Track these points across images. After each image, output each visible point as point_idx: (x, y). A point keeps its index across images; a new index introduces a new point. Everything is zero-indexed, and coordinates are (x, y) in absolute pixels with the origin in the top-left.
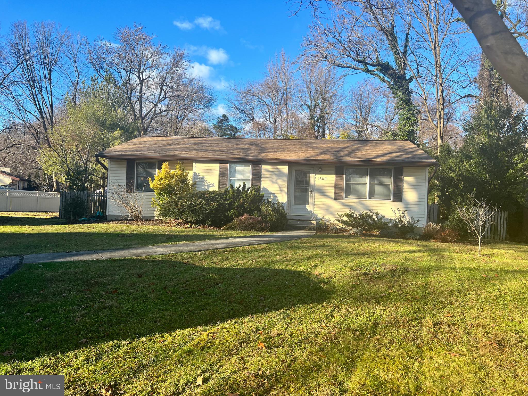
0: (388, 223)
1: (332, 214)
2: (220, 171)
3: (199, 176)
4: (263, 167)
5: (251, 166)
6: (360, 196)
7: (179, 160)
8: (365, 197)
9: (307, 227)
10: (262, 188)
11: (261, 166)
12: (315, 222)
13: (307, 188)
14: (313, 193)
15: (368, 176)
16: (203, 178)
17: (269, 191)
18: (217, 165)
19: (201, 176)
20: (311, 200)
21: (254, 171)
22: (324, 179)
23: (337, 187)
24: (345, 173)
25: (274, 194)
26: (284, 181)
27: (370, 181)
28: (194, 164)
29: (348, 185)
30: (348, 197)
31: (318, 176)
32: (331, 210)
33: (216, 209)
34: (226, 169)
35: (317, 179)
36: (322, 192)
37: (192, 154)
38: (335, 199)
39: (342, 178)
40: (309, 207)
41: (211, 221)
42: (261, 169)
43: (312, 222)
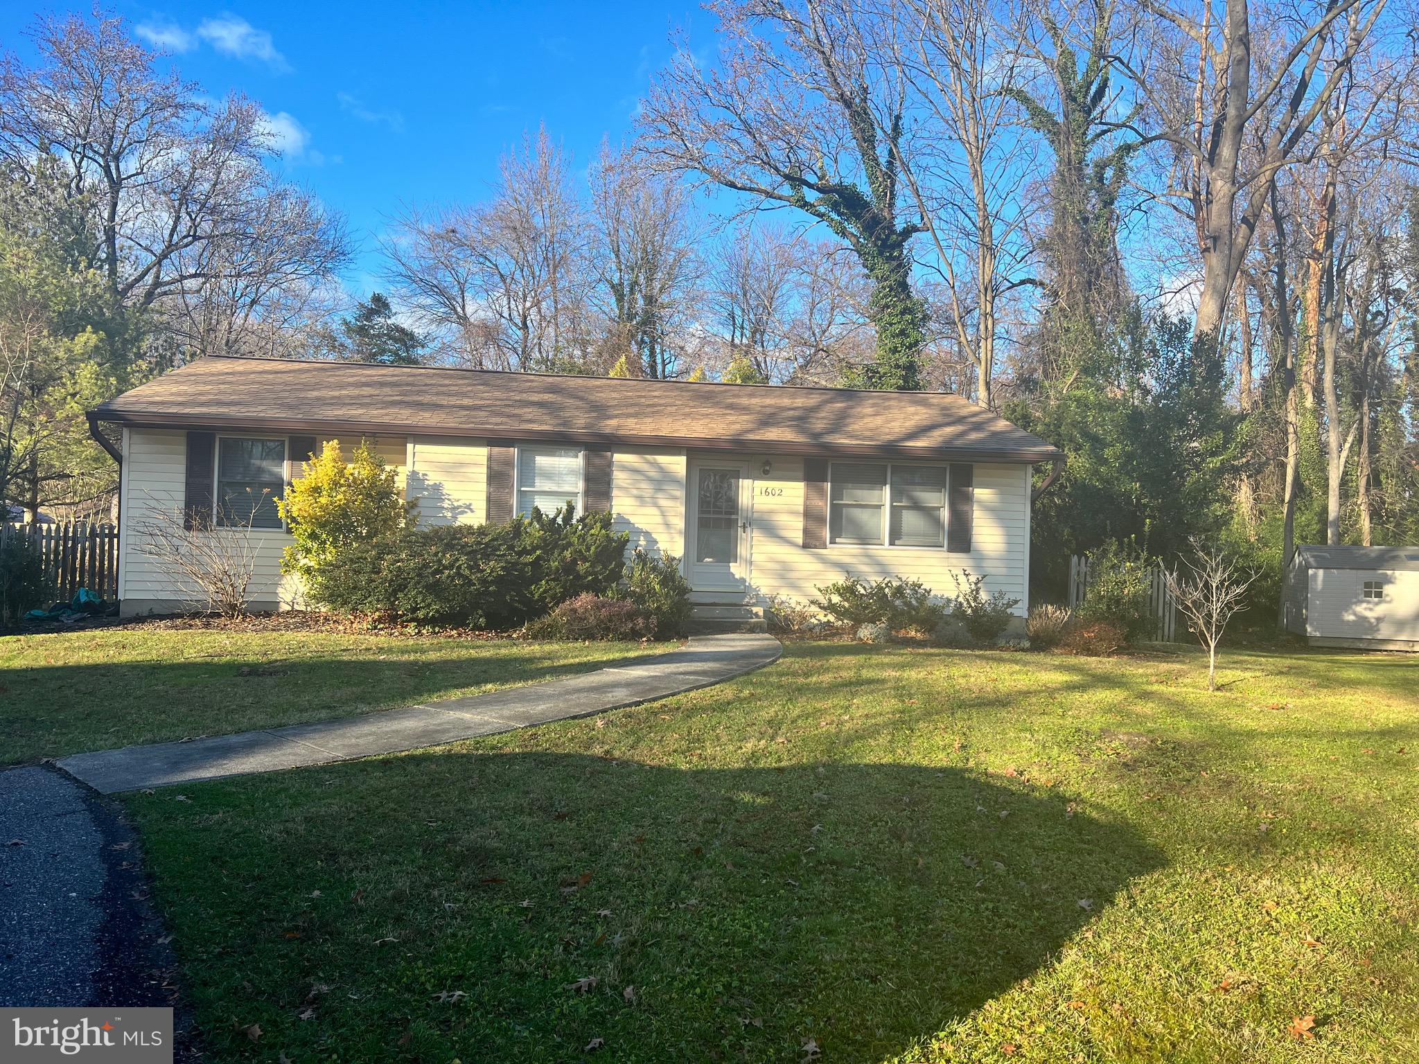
0: (943, 608)
1: (794, 586)
2: (489, 467)
3: (426, 482)
4: (618, 457)
5: (581, 455)
6: (864, 538)
7: (364, 434)
8: (878, 542)
9: (743, 623)
10: (614, 516)
11: (612, 456)
12: (759, 610)
13: (733, 517)
14: (748, 530)
15: (888, 487)
16: (437, 488)
17: (633, 524)
18: (484, 451)
19: (431, 483)
20: (742, 550)
21: (592, 470)
22: (777, 492)
23: (810, 515)
24: (829, 478)
25: (647, 534)
26: (675, 498)
27: (892, 501)
28: (410, 446)
29: (836, 510)
30: (838, 540)
31: (760, 484)
32: (792, 575)
33: (499, 580)
34: (508, 463)
35: (757, 491)
36: (770, 529)
37: (403, 417)
38: (805, 546)
39: (822, 493)
40: (737, 570)
41: (487, 616)
42: (610, 464)
43: (755, 609)
